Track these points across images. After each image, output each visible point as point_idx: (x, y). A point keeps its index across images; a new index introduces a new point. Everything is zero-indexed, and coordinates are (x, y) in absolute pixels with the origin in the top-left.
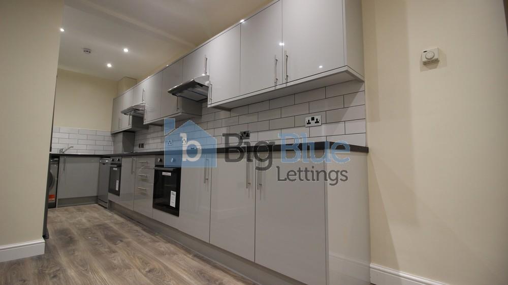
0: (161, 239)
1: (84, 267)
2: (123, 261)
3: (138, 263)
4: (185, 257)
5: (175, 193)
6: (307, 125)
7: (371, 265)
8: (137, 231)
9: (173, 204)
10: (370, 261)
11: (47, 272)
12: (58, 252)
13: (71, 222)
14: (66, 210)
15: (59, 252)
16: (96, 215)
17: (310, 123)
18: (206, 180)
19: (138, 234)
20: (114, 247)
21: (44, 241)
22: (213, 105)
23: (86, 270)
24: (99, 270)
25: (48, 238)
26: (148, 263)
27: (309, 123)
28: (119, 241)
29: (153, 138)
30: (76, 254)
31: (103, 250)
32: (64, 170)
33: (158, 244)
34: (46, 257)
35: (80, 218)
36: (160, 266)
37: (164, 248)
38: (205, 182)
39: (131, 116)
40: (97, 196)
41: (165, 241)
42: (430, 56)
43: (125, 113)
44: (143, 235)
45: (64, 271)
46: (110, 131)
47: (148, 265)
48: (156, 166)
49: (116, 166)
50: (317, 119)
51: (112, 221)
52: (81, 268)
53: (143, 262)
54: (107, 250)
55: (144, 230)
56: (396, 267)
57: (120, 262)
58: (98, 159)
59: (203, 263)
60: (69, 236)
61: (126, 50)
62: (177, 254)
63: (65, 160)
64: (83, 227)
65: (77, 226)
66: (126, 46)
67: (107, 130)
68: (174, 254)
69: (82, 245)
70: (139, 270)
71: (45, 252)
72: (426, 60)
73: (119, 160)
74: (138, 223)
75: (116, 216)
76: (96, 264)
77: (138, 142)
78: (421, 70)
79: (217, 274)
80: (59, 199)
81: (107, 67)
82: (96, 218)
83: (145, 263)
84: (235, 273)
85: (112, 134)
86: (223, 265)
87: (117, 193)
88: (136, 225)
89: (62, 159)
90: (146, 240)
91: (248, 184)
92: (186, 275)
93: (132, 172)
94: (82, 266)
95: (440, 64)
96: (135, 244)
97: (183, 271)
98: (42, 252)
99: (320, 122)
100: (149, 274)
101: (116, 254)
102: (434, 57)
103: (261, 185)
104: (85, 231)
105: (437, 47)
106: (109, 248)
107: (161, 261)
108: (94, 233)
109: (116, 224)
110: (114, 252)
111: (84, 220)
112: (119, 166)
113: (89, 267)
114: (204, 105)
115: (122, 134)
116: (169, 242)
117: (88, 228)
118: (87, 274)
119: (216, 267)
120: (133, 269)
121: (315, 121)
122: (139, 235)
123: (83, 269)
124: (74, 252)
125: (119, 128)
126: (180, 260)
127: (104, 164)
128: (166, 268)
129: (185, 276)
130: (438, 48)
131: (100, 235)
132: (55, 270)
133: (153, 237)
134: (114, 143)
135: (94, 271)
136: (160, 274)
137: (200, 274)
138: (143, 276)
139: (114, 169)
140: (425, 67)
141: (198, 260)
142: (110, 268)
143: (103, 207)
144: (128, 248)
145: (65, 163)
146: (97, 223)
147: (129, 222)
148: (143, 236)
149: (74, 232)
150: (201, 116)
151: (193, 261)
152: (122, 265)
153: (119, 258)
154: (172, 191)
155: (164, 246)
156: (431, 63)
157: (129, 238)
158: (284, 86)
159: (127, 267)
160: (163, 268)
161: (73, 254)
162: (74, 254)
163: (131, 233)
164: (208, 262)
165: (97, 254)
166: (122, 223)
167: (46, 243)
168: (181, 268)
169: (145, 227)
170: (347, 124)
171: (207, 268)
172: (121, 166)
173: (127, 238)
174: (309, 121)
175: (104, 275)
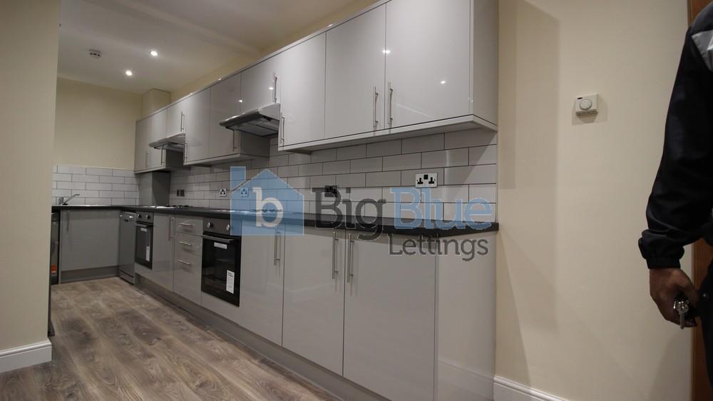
0: (214, 334)
1: (110, 380)
2: (163, 370)
3: (185, 372)
4: (249, 362)
5: (233, 274)
6: (417, 185)
7: (495, 379)
8: (180, 322)
9: (230, 288)
10: (494, 372)
11: (59, 388)
12: (71, 359)
13: (83, 307)
14: (74, 288)
15: (73, 358)
16: (118, 295)
17: (422, 183)
18: (277, 260)
19: (182, 327)
20: (149, 348)
21: (50, 343)
22: (286, 148)
23: (114, 385)
24: (133, 386)
25: (54, 335)
26: (199, 373)
27: (420, 182)
28: (155, 340)
29: (198, 183)
30: (97, 360)
31: (135, 353)
32: (68, 229)
33: (210, 342)
34: (54, 365)
35: (95, 301)
36: (215, 376)
37: (219, 349)
38: (275, 264)
39: (164, 151)
40: (118, 267)
41: (220, 338)
42: (585, 105)
43: (155, 146)
44: (188, 329)
45: (83, 387)
46: (133, 168)
47: (199, 375)
48: (205, 233)
49: (145, 226)
50: (431, 178)
51: (143, 306)
52: (106, 382)
53: (191, 371)
54: (139, 353)
55: (190, 321)
56: (527, 381)
57: (160, 372)
58: (116, 212)
59: (273, 372)
60: (84, 331)
61: (154, 54)
62: (237, 359)
63: (68, 215)
64: (104, 317)
65: (93, 314)
66: (155, 48)
67: (128, 168)
68: (234, 358)
69: (103, 345)
70: (187, 383)
71: (52, 358)
72: (580, 110)
73: (149, 217)
74: (180, 309)
75: (148, 299)
76: (126, 376)
77: (175, 187)
78: (574, 123)
79: (293, 389)
80: (62, 272)
81: (126, 76)
82: (119, 302)
83: (194, 373)
84: (317, 388)
85: (136, 174)
86: (300, 376)
87: (149, 265)
88: (179, 313)
89: (63, 214)
90: (194, 337)
91: (335, 272)
92: (252, 391)
93: (170, 238)
94: (107, 378)
95: (598, 117)
96: (178, 343)
97: (245, 384)
98: (48, 358)
99: (436, 183)
100: (200, 389)
101: (153, 359)
102: (590, 107)
103: (352, 275)
104: (105, 322)
105: (595, 94)
106: (142, 349)
107: (216, 369)
108: (118, 327)
109: (149, 310)
110: (150, 356)
111: (102, 305)
112: (150, 226)
113: (116, 380)
114: (272, 141)
115: (151, 175)
116: (226, 340)
117: (109, 318)
118: (115, 391)
119: (291, 378)
120: (178, 383)
121: (429, 180)
122: (183, 330)
123: (110, 384)
124: (93, 356)
125: (147, 166)
126: (243, 368)
127: (127, 221)
128: (223, 379)
129: (249, 393)
130: (598, 95)
131: (127, 329)
132: (69, 385)
133: (202, 332)
134: (139, 187)
135: (125, 387)
136: (215, 389)
137: (270, 388)
138: (192, 392)
139: (142, 229)
140: (579, 120)
141: (266, 367)
142: (147, 381)
143: (129, 283)
144: (169, 350)
145: (68, 219)
146: (121, 310)
147: (167, 308)
148: (189, 331)
149: (90, 324)
150: (269, 157)
151: (260, 369)
152: (162, 376)
153: (158, 366)
154: (228, 271)
155: (219, 346)
156: (587, 114)
157: (170, 334)
158: (387, 132)
159: (170, 380)
160: (219, 381)
161: (92, 360)
162: (94, 359)
163: (172, 326)
164: (279, 370)
165: (126, 359)
166: (157, 310)
167: (53, 345)
168: (244, 380)
169: (190, 316)
170: (472, 188)
171: (279, 380)
172: (153, 226)
173: (167, 334)
174: (420, 179)
175: (139, 392)
